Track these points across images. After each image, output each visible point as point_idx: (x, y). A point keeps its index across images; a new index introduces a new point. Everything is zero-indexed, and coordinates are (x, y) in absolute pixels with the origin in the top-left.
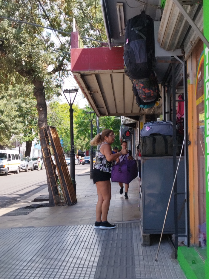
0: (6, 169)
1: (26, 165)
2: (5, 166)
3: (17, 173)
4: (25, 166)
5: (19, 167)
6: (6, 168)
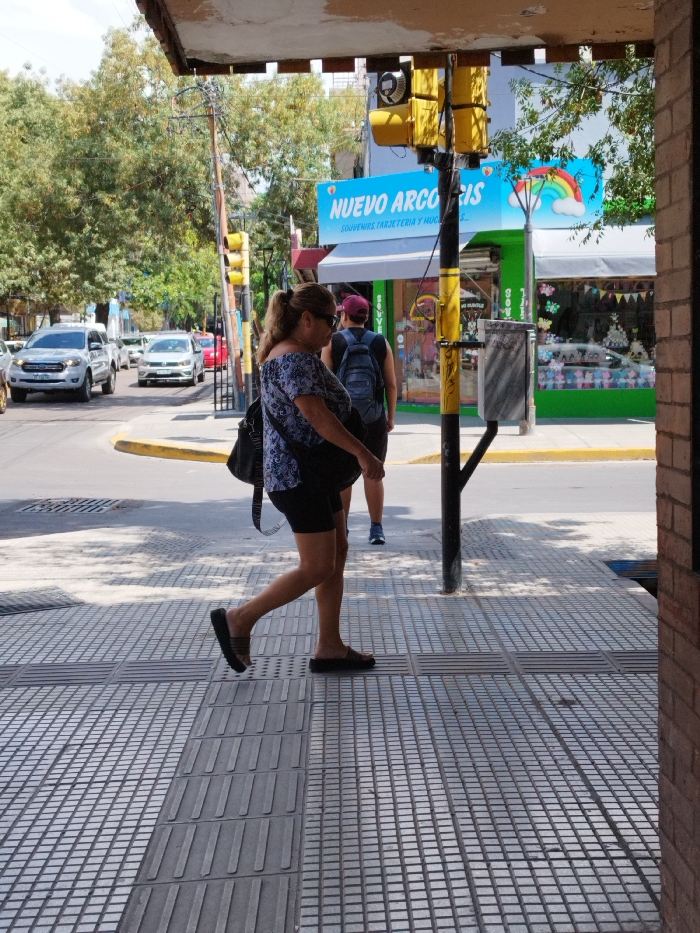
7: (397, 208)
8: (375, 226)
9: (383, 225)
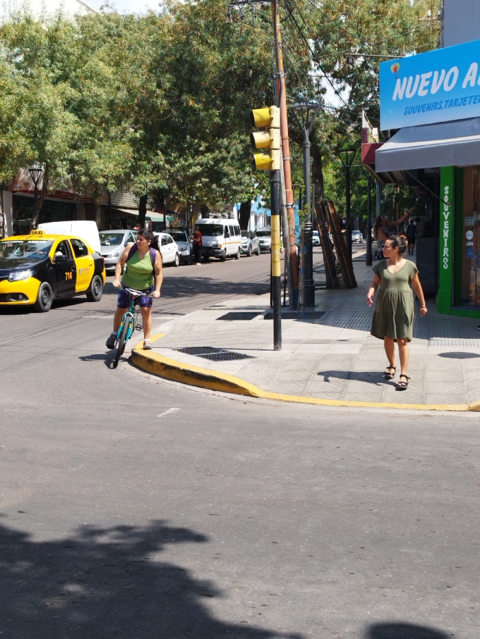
0: (222, 251)
1: (248, 245)
2: (221, 246)
3: (237, 258)
4: (248, 247)
5: (239, 247)
6: (223, 248)
7: (469, 82)
8: (443, 105)
9: (453, 103)
